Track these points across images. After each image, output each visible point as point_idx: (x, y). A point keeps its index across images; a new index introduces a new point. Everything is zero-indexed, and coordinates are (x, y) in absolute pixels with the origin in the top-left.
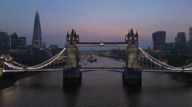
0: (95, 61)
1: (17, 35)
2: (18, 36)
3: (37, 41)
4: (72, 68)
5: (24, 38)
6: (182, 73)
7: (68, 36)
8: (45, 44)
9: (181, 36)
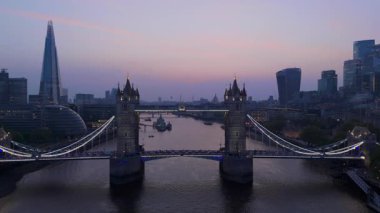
0: (169, 128)
1: (7, 74)
4: (127, 154)
5: (24, 81)
7: (119, 93)
9: (329, 76)
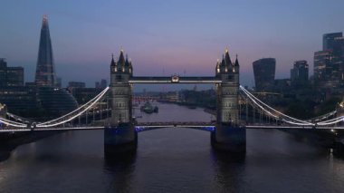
0: (156, 110)
1: (5, 63)
2: (8, 65)
3: (45, 74)
4: (121, 124)
5: (20, 69)
6: (314, 131)
7: (113, 64)
8: (59, 79)
9: (301, 67)
